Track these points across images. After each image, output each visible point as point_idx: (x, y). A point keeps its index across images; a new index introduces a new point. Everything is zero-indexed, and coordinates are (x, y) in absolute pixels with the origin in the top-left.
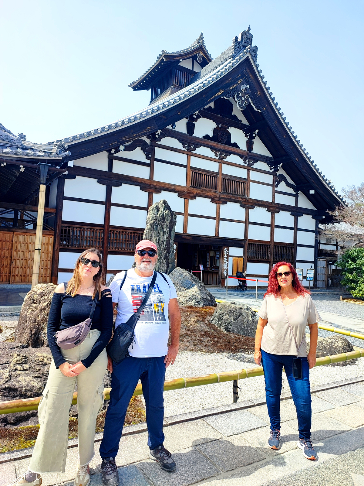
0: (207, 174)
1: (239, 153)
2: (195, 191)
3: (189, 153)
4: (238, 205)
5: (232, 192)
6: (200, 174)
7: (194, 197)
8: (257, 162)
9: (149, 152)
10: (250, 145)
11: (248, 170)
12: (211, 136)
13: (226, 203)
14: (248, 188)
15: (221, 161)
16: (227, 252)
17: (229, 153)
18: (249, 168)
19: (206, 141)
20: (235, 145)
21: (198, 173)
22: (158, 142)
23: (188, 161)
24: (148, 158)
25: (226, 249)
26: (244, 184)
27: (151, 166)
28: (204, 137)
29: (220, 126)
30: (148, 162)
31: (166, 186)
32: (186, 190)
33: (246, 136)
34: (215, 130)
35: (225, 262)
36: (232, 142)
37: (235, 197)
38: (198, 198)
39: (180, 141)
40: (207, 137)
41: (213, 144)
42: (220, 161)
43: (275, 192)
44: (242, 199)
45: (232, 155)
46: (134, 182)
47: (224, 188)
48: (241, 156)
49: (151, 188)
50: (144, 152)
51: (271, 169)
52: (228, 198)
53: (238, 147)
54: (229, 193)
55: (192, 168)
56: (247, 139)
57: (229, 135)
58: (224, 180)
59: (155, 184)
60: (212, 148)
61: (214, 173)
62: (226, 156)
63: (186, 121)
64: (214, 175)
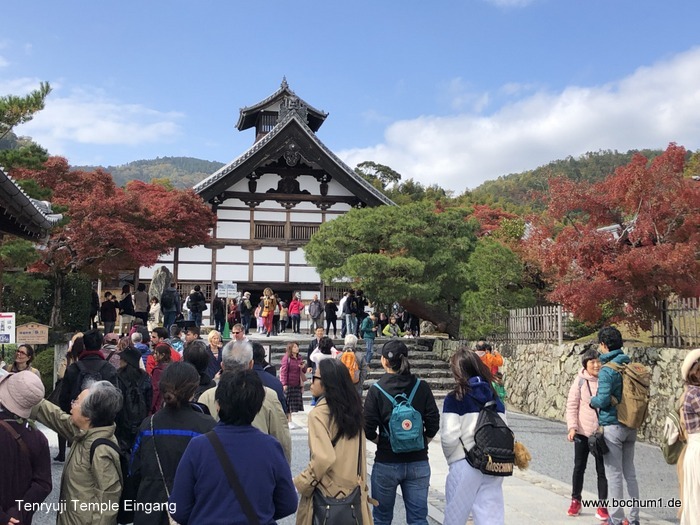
0: (273, 224)
1: (311, 199)
2: (260, 242)
3: (252, 209)
5: (303, 238)
6: (265, 225)
7: (259, 248)
8: (334, 203)
10: (324, 188)
11: (323, 214)
12: (276, 189)
13: (296, 249)
15: (288, 210)
17: (299, 201)
18: (324, 211)
19: (270, 195)
20: (305, 192)
21: (263, 225)
22: (219, 205)
23: (252, 216)
26: (318, 228)
27: (214, 227)
28: (268, 192)
29: (286, 178)
31: (229, 241)
32: (250, 242)
33: (318, 181)
34: (280, 183)
36: (301, 190)
37: (306, 242)
38: (263, 248)
39: (242, 200)
40: (271, 190)
41: (280, 196)
45: (301, 203)
47: (293, 236)
48: (313, 202)
49: (214, 245)
51: (353, 208)
52: (298, 245)
53: (310, 193)
55: (255, 221)
56: (320, 183)
57: (298, 184)
58: (293, 227)
59: (218, 241)
60: (278, 200)
61: (281, 222)
62: (294, 205)
63: (248, 180)
64: (281, 225)
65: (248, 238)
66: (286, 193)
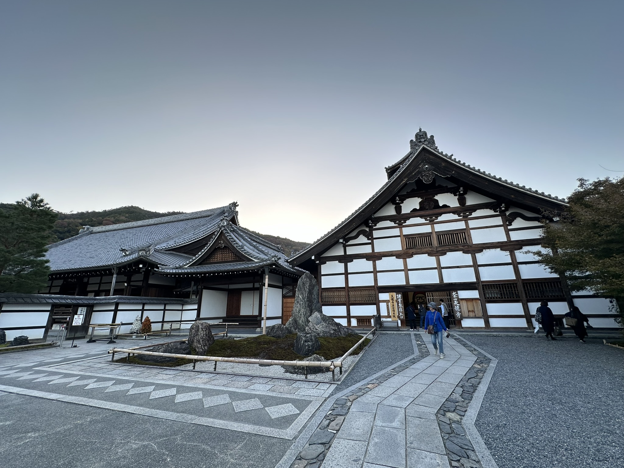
0: (420, 236)
1: (451, 211)
2: (411, 251)
3: (401, 226)
4: (461, 252)
5: (450, 243)
6: (414, 238)
7: (411, 256)
8: (475, 211)
9: (369, 235)
10: (462, 201)
11: (466, 221)
12: (418, 208)
13: (445, 254)
14: (468, 236)
16: (456, 296)
17: (440, 214)
18: (466, 219)
19: (414, 213)
20: (445, 206)
21: (412, 238)
22: (374, 227)
23: (401, 232)
24: (368, 239)
25: (454, 293)
26: (463, 233)
27: (372, 244)
28: (411, 212)
29: (425, 198)
30: (370, 241)
31: (385, 254)
32: (402, 252)
33: (455, 195)
34: (421, 203)
35: (456, 305)
36: (441, 205)
37: (454, 247)
38: (415, 256)
39: (391, 221)
40: (415, 210)
41: (422, 213)
42: (431, 223)
43: (507, 232)
44: (463, 246)
45: (443, 215)
46: (361, 256)
47: (440, 242)
48: (454, 213)
49: (374, 257)
50: (365, 236)
51: (496, 212)
52: (447, 250)
53: (449, 207)
54: (447, 245)
55: (404, 236)
56: (457, 197)
57: (437, 201)
58: (439, 236)
59: (376, 254)
60: (421, 217)
61: (427, 233)
62: (437, 218)
63: (394, 206)
64: (428, 235)
65: (401, 249)
66: (427, 210)
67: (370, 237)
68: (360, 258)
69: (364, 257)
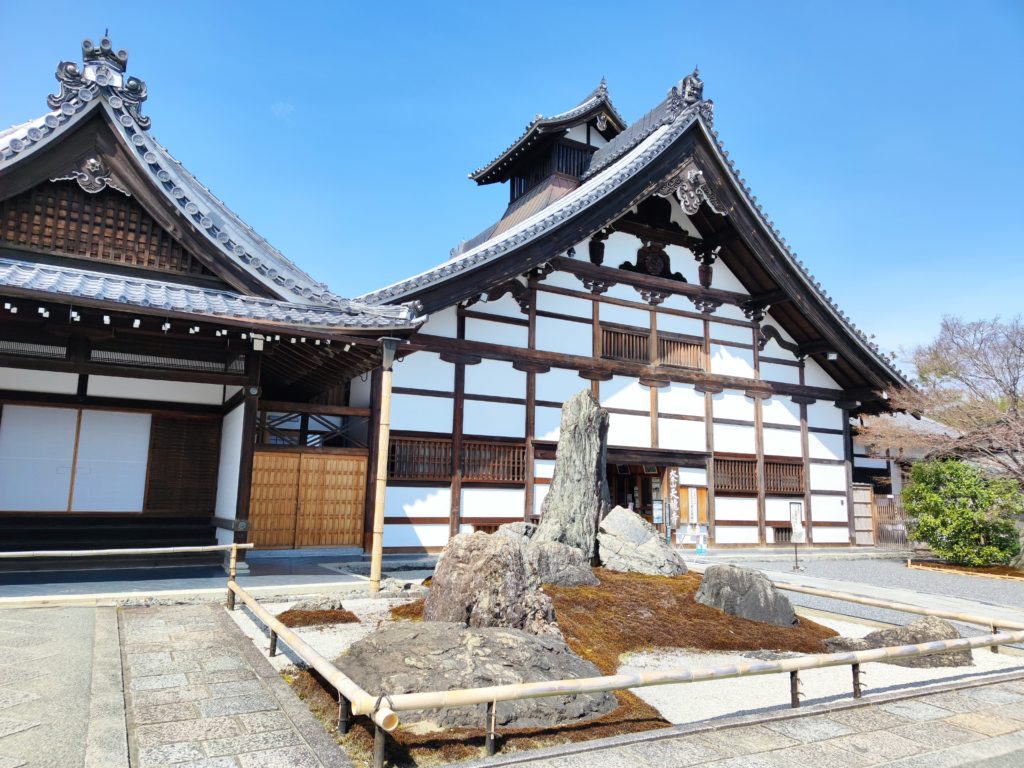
0: (629, 332)
1: (687, 292)
2: (611, 364)
3: (596, 297)
4: (690, 387)
5: (677, 364)
6: (618, 333)
7: (608, 377)
8: (720, 304)
9: (526, 299)
10: (706, 274)
11: (706, 321)
12: (634, 263)
13: (667, 384)
14: (706, 354)
15: (654, 308)
16: (675, 478)
17: (668, 292)
18: (706, 318)
19: (625, 273)
20: (679, 277)
21: (614, 333)
22: (541, 282)
23: (595, 311)
24: (524, 311)
25: (673, 473)
26: (699, 347)
27: (530, 324)
28: (621, 267)
29: (649, 244)
30: (525, 317)
31: (558, 359)
32: (593, 364)
33: (698, 259)
34: (641, 253)
35: (673, 497)
36: (673, 271)
38: (615, 377)
39: (579, 276)
40: (626, 266)
41: (640, 278)
42: (652, 307)
43: (758, 360)
44: (696, 375)
45: (673, 296)
46: (502, 354)
47: (663, 356)
48: (691, 297)
49: (531, 363)
50: (518, 300)
51: (748, 317)
52: (671, 376)
53: (684, 280)
54: (673, 367)
55: (602, 323)
56: (699, 264)
57: (666, 260)
58: (662, 341)
59: (538, 356)
60: (637, 286)
61: (642, 330)
62: (662, 297)
63: (589, 241)
64: (643, 335)
65: (589, 354)
66: (649, 273)
67: (528, 307)
68: (499, 357)
69: (508, 358)
